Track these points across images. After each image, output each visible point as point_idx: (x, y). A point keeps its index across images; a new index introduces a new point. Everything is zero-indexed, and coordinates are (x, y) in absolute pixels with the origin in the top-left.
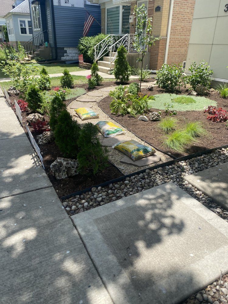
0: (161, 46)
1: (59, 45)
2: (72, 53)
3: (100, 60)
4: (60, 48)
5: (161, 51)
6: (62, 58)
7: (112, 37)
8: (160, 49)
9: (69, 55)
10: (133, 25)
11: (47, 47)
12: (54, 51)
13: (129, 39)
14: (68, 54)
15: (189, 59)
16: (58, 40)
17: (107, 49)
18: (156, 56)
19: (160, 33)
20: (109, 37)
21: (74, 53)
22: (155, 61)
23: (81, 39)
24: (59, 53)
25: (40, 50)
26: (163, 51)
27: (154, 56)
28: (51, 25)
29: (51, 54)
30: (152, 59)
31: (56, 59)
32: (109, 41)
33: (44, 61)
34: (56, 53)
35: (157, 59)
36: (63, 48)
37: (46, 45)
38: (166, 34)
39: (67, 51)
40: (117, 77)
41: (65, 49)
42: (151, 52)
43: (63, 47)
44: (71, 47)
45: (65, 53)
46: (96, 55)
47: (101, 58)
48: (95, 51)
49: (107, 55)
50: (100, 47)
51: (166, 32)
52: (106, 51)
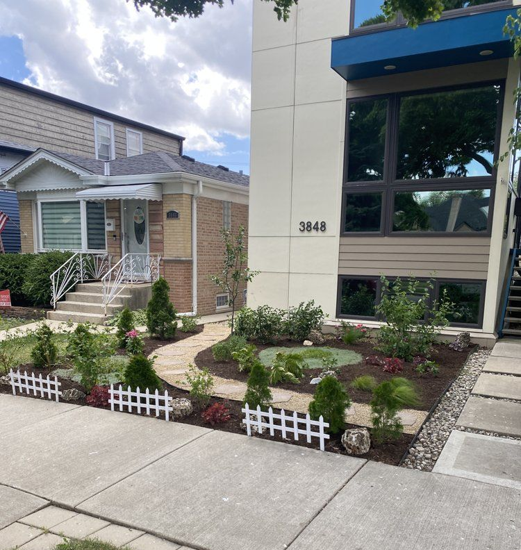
0: (187, 272)
3: (60, 300)
5: (188, 280)
7: (81, 257)
8: (185, 278)
10: (115, 236)
13: (131, 261)
17: (73, 278)
18: (180, 289)
19: (182, 252)
20: (76, 256)
22: (177, 297)
26: (190, 280)
32: (77, 264)
35: (183, 294)
38: (190, 254)
46: (54, 292)
47: (64, 296)
48: (53, 284)
49: (74, 290)
50: (62, 276)
51: (190, 251)
52: (72, 282)
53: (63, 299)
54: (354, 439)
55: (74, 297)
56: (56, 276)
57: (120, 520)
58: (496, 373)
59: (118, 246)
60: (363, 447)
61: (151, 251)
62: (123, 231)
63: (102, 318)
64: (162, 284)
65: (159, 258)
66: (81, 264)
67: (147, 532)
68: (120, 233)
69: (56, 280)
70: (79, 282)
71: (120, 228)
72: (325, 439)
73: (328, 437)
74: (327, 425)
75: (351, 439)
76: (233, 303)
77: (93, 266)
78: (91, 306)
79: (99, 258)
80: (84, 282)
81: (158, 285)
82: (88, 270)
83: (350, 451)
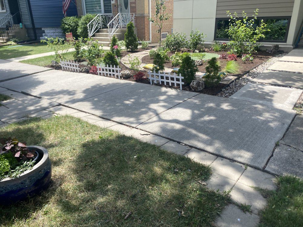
0: (146, 21)
1: (37, 26)
2: (50, 33)
3: (92, 36)
4: (37, 28)
5: (147, 25)
6: (41, 38)
7: (100, 16)
8: (146, 24)
9: (48, 35)
10: (115, 6)
11: (22, 28)
12: (32, 32)
13: (121, 17)
14: (46, 34)
15: (175, 30)
16: (35, 21)
17: (97, 26)
18: (143, 30)
19: (144, 11)
20: (98, 16)
21: (52, 33)
22: (142, 34)
23: (64, 19)
24: (38, 33)
25: (14, 32)
26: (148, 25)
27: (140, 30)
28: (27, 7)
29: (27, 35)
30: (139, 32)
31: (36, 39)
32: (99, 20)
33: (24, 42)
34: (35, 33)
35: (145, 32)
36: (41, 29)
37: (21, 27)
38: (148, 12)
39: (45, 31)
40: (128, 48)
41: (43, 29)
42: (137, 27)
43: (40, 27)
44: (49, 27)
45: (44, 33)
47: (94, 34)
48: (89, 29)
49: (98, 32)
50: (92, 26)
51: (148, 11)
52: (97, 28)
53: (94, 36)
54: (195, 84)
55: (98, 35)
56: (90, 25)
57: (83, 110)
58: (285, 61)
59: (117, 11)
60: (199, 88)
61: (131, 12)
62: (119, 3)
63: (109, 43)
64: (131, 24)
65: (134, 16)
66: (100, 20)
67: (92, 114)
68: (118, 4)
69: (90, 27)
70: (100, 28)
71: (117, 2)
72: (182, 84)
73: (183, 83)
74: (183, 78)
75: (194, 84)
76: (160, 31)
77: (106, 21)
78: (104, 38)
79: (109, 17)
80: (103, 28)
81: (129, 25)
82: (104, 22)
83: (193, 90)
